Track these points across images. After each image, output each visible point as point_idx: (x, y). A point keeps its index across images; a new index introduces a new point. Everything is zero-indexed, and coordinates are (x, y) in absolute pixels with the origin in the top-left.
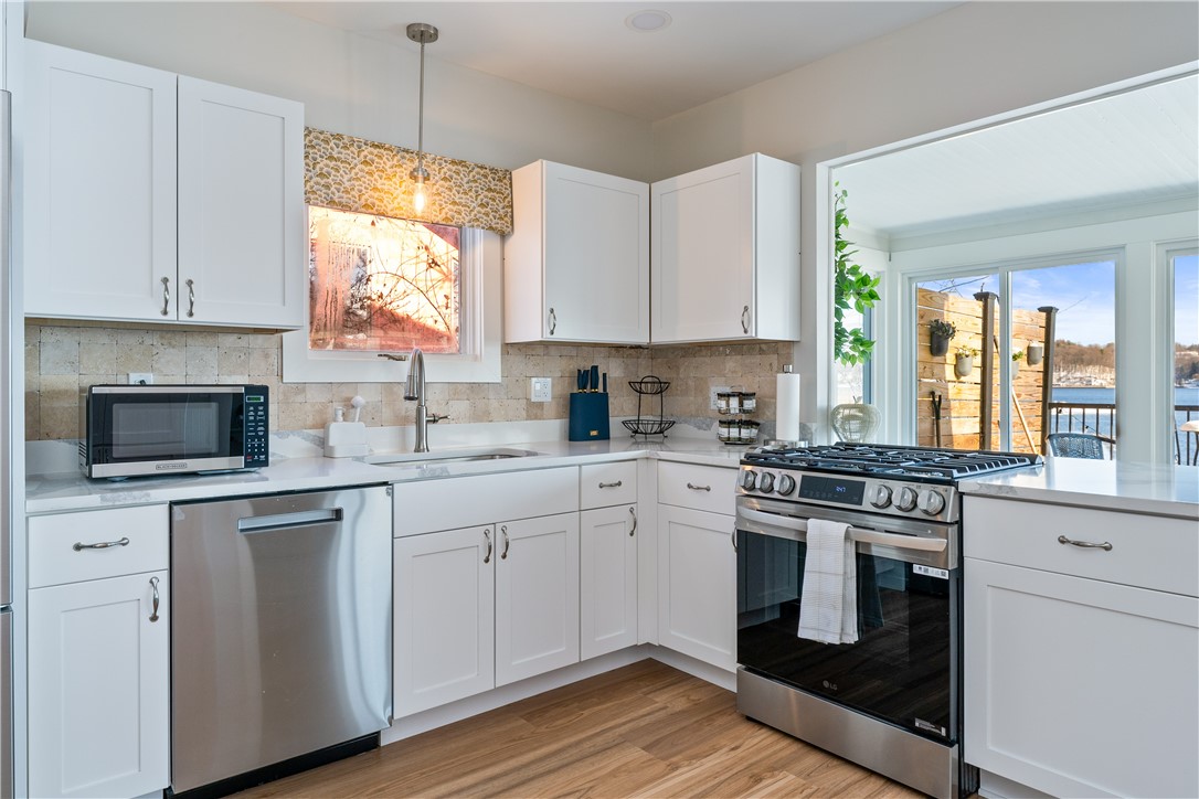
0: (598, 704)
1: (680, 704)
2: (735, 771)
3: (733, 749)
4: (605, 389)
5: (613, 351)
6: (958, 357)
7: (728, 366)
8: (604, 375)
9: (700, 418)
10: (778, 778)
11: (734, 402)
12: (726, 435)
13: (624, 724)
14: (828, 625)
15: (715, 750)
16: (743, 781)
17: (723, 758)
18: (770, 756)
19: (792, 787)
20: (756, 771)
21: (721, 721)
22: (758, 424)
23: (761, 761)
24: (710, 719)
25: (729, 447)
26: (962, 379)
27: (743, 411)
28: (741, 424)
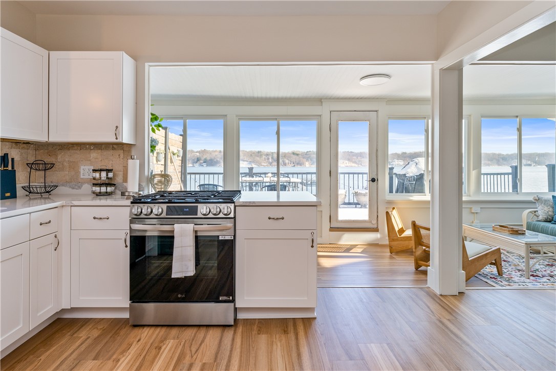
0: (46, 351)
1: (96, 333)
2: (147, 349)
3: (138, 341)
4: (13, 167)
5: (14, 145)
6: (158, 153)
7: (92, 156)
8: (13, 159)
9: (75, 183)
10: (167, 343)
11: (104, 174)
12: (99, 191)
13: (72, 353)
14: (187, 268)
15: (130, 345)
16: (154, 352)
17: (137, 346)
18: (157, 337)
19: (175, 345)
20: (156, 345)
21: (123, 332)
22: (115, 185)
23: (154, 340)
24: (117, 333)
25: (99, 197)
26: (159, 163)
27: (108, 178)
28: (107, 185)
